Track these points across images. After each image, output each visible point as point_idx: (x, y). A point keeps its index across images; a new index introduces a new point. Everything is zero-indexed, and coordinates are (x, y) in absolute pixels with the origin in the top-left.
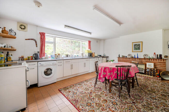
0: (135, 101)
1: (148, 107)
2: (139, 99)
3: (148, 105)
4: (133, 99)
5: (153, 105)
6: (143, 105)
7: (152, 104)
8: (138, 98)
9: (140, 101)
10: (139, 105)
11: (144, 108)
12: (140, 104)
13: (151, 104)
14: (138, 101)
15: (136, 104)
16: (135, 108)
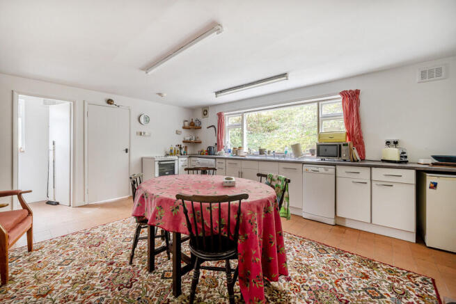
0: (114, 267)
1: (83, 280)
2: (114, 279)
3: (85, 286)
4: (123, 268)
5: (75, 295)
6: (94, 276)
7: (79, 295)
8: (118, 279)
9: (107, 277)
10: (99, 268)
11: (87, 273)
12: (99, 271)
13: (82, 294)
14: (111, 273)
15: (105, 265)
16: (99, 259)
